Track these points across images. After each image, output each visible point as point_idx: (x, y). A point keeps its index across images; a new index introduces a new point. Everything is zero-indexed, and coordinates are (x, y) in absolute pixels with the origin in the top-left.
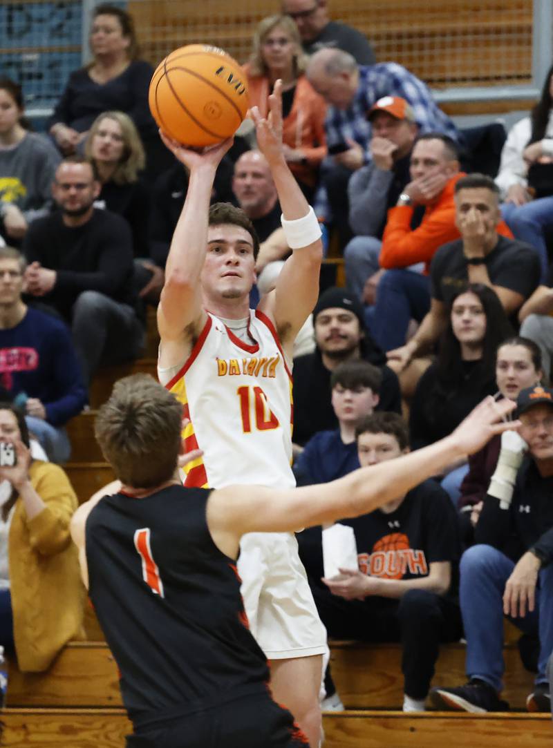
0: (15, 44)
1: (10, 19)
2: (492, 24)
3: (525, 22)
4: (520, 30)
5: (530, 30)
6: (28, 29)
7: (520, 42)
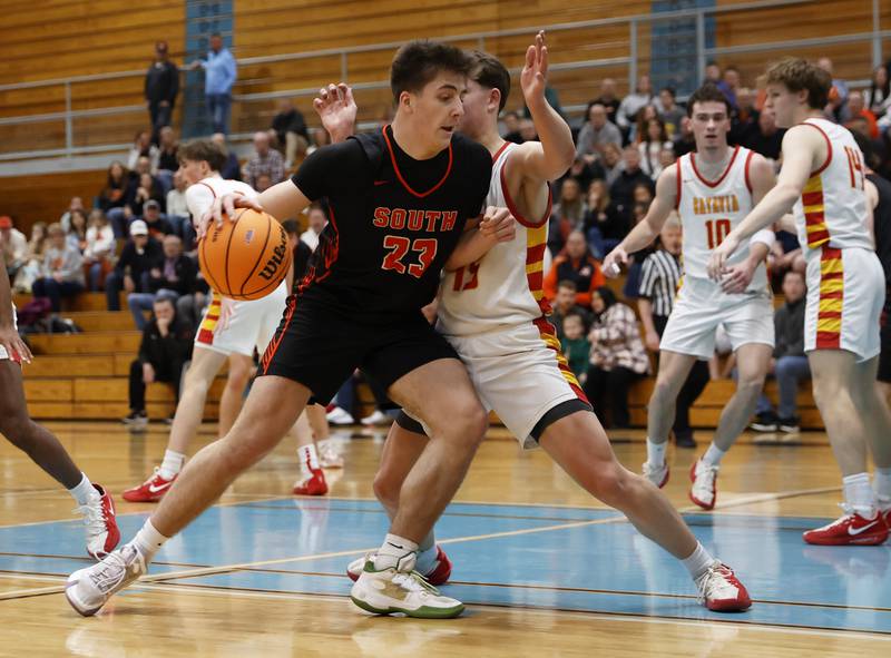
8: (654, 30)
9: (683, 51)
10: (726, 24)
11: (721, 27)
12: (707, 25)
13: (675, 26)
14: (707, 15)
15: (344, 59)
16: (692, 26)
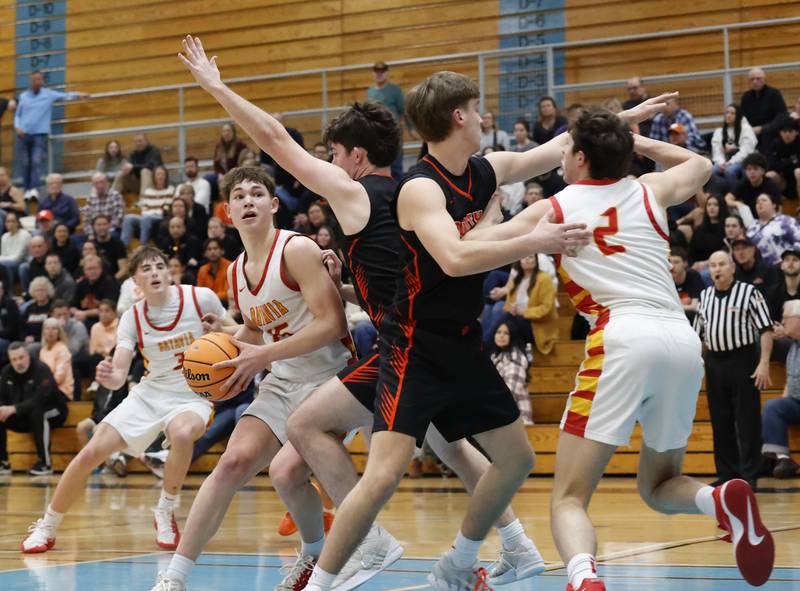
0: (522, 111)
1: (520, 101)
2: (708, 93)
3: (720, 92)
4: (718, 96)
5: (722, 95)
6: (527, 105)
7: (719, 100)
8: (503, 65)
9: (533, 87)
10: (576, 59)
11: (571, 63)
12: (556, 61)
13: (524, 62)
14: (555, 50)
15: (181, 95)
16: (542, 61)
